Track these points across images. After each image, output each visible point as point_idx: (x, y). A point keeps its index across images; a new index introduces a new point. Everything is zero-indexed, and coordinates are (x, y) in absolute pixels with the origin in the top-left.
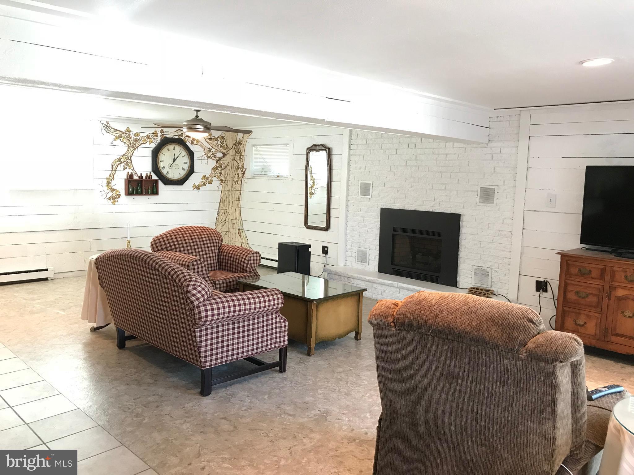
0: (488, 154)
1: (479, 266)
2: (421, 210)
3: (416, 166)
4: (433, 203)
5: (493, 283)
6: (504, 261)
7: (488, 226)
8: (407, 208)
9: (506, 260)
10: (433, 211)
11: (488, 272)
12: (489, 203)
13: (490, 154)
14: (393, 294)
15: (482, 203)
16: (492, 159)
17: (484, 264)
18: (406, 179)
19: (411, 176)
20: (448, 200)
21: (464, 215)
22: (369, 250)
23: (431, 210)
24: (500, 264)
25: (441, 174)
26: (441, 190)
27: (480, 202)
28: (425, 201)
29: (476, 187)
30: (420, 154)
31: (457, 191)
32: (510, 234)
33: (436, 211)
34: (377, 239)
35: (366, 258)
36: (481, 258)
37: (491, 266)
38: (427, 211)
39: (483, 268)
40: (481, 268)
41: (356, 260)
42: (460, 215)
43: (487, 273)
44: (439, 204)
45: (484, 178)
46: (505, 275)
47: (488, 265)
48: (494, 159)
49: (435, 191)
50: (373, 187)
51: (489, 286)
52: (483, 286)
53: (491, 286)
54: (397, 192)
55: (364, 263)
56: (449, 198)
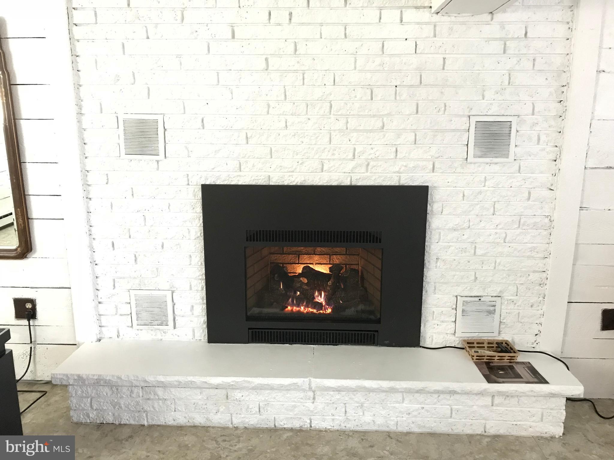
0: (495, 39)
1: (473, 295)
2: (320, 184)
3: (296, 71)
4: (351, 165)
5: (502, 326)
6: (530, 278)
7: (494, 208)
8: (276, 180)
9: (535, 277)
10: (354, 183)
11: (494, 306)
12: (496, 157)
13: (501, 39)
14: (295, 407)
15: (480, 157)
16: (504, 52)
17: (484, 289)
18: (269, 106)
19: (283, 97)
20: (393, 156)
21: (439, 187)
22: (173, 292)
23: (347, 183)
24: (520, 287)
25: (369, 92)
26: (371, 131)
27: (475, 156)
28: (329, 160)
29: (466, 119)
30: (307, 40)
31: (415, 131)
32: (547, 220)
33: (360, 183)
34: (193, 263)
35: (166, 316)
36: (476, 278)
37: (501, 292)
38: (335, 183)
39: (482, 299)
40: (477, 299)
41: (135, 322)
42: (427, 187)
43: (492, 308)
44: (368, 165)
45: (483, 99)
46: (532, 306)
47: (494, 290)
48: (508, 52)
49: (355, 134)
50: (165, 130)
51: (496, 334)
52: (481, 335)
53: (499, 333)
54: (245, 141)
55: (161, 325)
56: (394, 149)
